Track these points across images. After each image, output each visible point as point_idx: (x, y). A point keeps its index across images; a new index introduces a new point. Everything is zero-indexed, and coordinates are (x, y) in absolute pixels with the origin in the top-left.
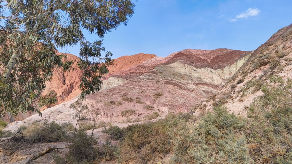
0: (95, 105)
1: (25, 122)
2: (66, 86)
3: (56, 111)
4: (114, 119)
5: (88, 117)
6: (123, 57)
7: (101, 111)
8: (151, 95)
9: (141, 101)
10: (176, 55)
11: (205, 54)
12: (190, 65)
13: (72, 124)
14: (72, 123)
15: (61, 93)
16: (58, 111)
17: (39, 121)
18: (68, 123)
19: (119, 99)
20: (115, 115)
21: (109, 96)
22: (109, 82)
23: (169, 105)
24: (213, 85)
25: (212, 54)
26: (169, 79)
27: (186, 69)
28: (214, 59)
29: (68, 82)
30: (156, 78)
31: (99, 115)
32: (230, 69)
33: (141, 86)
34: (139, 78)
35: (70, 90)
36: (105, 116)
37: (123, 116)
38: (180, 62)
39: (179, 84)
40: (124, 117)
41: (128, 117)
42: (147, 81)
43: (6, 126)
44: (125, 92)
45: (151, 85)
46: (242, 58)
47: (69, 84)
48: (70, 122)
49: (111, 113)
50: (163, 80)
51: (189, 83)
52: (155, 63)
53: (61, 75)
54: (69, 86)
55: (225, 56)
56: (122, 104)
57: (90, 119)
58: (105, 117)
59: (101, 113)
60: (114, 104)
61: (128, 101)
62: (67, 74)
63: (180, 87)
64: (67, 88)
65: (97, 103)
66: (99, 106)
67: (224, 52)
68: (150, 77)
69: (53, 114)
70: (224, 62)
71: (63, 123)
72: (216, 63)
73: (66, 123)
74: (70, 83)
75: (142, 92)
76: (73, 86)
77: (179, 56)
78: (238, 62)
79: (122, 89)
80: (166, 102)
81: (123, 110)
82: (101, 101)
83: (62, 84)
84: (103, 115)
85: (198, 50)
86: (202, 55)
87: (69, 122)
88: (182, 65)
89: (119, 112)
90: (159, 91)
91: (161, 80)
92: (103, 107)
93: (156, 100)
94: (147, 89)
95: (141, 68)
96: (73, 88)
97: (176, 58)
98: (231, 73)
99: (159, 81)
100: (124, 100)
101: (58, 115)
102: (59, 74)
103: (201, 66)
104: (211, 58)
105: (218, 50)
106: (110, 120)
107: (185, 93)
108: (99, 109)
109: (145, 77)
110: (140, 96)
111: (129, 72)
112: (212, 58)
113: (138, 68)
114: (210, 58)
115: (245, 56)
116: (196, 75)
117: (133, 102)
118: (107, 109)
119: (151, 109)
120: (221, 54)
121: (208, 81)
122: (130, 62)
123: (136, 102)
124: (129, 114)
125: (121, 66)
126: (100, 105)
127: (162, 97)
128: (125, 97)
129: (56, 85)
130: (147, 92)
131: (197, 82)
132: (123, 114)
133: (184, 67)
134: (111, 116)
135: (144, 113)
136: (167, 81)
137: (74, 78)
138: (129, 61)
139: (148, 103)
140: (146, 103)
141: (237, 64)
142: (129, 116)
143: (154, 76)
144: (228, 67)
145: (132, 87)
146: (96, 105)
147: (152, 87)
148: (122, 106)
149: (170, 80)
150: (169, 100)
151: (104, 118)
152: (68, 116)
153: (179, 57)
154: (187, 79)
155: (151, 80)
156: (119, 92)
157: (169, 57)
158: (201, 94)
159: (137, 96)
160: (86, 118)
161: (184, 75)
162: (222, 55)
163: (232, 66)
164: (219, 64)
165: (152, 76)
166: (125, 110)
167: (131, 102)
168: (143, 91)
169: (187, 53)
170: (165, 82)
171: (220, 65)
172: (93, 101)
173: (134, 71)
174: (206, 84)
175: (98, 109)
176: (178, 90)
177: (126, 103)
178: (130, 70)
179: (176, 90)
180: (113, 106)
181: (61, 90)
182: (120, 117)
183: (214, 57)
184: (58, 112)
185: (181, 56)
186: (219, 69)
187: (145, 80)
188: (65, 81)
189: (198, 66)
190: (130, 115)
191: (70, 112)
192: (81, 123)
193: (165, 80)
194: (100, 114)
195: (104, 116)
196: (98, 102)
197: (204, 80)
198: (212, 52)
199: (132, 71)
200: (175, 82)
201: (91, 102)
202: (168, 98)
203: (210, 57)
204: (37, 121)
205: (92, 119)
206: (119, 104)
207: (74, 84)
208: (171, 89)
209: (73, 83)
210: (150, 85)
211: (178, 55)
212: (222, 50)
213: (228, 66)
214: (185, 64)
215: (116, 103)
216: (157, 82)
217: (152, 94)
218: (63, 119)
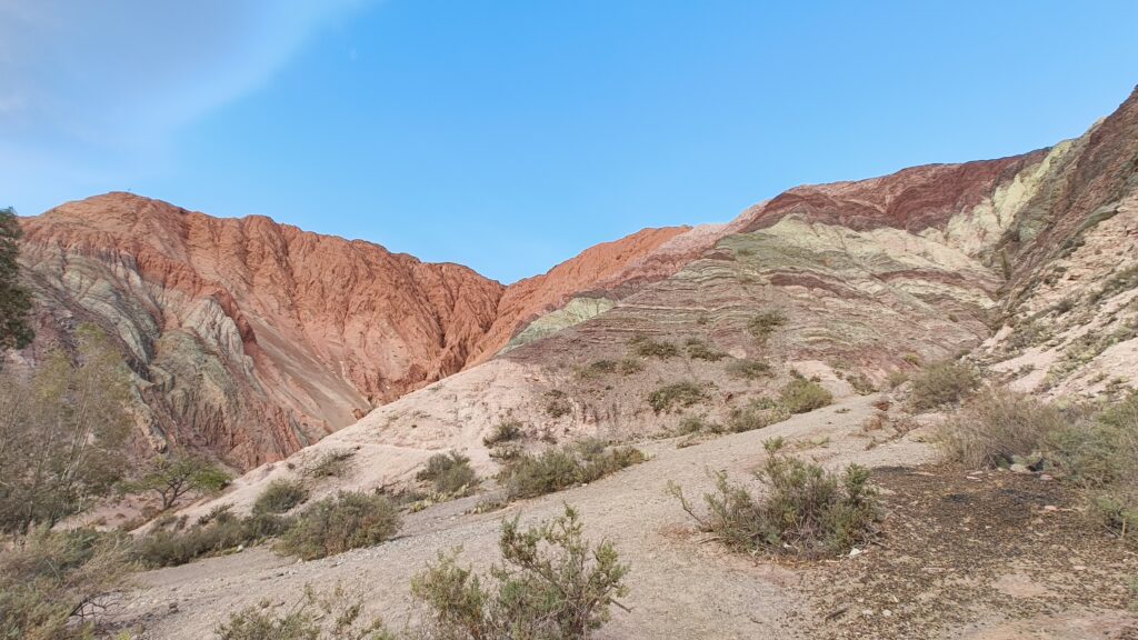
0: (542, 379)
1: (291, 467)
2: (447, 349)
3: (405, 413)
4: (626, 426)
5: (525, 428)
6: (595, 248)
7: (571, 400)
8: (737, 325)
9: (709, 349)
10: (770, 203)
11: (862, 191)
12: (832, 224)
13: (467, 460)
14: (467, 454)
15: (438, 371)
16: (411, 412)
17: (343, 458)
18: (449, 456)
19: (625, 353)
20: (625, 409)
21: (585, 346)
22: (569, 314)
23: (828, 352)
24: (942, 275)
25: (888, 187)
26: (784, 267)
27: (822, 236)
28: (898, 201)
29: (451, 339)
30: (736, 270)
31: (564, 417)
32: (976, 220)
33: (690, 302)
34: (676, 279)
35: (460, 359)
36: (589, 418)
37: (657, 410)
38: (794, 218)
39: (827, 282)
40: (663, 414)
41: (680, 412)
42: (704, 285)
43: (225, 485)
44: (640, 326)
45: (729, 294)
46: (1012, 178)
47: (455, 343)
48: (459, 451)
49: (610, 406)
50: (762, 274)
51: (853, 278)
52: (701, 244)
53: (433, 321)
54: (456, 350)
55: (939, 187)
56: (640, 369)
57: (535, 432)
58: (590, 422)
59: (573, 409)
60: (613, 370)
61: (661, 356)
62: (448, 317)
63: (834, 291)
64: (452, 355)
65: (549, 373)
66: (557, 384)
67: (930, 174)
68: (714, 272)
69: (394, 424)
70: (939, 204)
71: (431, 458)
72: (909, 212)
73: (444, 457)
74: (458, 339)
75: (702, 322)
76: (465, 348)
77: (783, 204)
78: (998, 193)
79: (627, 320)
80: (812, 343)
81: (653, 388)
82: (562, 366)
83: (436, 347)
84: (579, 415)
85: (836, 183)
86: (853, 195)
87: (453, 454)
88: (805, 228)
89: (638, 399)
90: (765, 310)
91: (756, 274)
92: (575, 384)
93: (765, 340)
94: (714, 309)
95: (659, 264)
96: (466, 352)
97: (773, 213)
98: (985, 233)
99: (750, 280)
100: (644, 352)
101: (414, 426)
102: (427, 320)
103: (871, 222)
104: (887, 201)
105: (906, 172)
106: (613, 432)
107: (860, 306)
108: (560, 393)
109: (696, 274)
110: (698, 333)
111: (623, 280)
112: (889, 199)
113: (650, 263)
114: (882, 202)
115: (1024, 171)
116: (869, 250)
117: (680, 359)
118: (591, 391)
119: (761, 373)
120: (919, 183)
121: (921, 263)
122: (618, 259)
123: (693, 357)
124: (683, 402)
125: (592, 276)
126: (559, 380)
127: (786, 328)
128: (643, 343)
129: (422, 350)
130: (720, 318)
131: (879, 270)
132: (658, 403)
133: (812, 232)
134: (612, 416)
135: (738, 390)
136: (779, 277)
137: (467, 325)
138: (615, 256)
139: (739, 354)
140: (731, 353)
141: (993, 204)
142: (685, 410)
143: (727, 267)
144: (963, 216)
145: (660, 307)
146: (548, 379)
147: (731, 299)
148: (643, 374)
149: (787, 272)
150: (820, 335)
151: (585, 426)
152: (451, 428)
153: (783, 207)
154: (841, 264)
155: (720, 280)
156: (620, 331)
157: (740, 220)
158: (916, 308)
159: (689, 336)
160: (517, 430)
161: (824, 253)
162: (923, 186)
163: (978, 209)
164: (922, 214)
165: (718, 266)
166: (658, 387)
167: (673, 358)
168: (705, 317)
169: (807, 193)
170: (772, 279)
171: (928, 217)
172: (536, 368)
173: (641, 274)
174: (917, 273)
175: (558, 394)
176: (832, 299)
177: (656, 363)
178: (626, 274)
179: (824, 299)
180: (610, 379)
181: (437, 363)
182: (650, 415)
183: (898, 194)
184: (415, 415)
185: (788, 204)
186: (930, 229)
187: (700, 283)
188: (443, 335)
189: (857, 224)
190: (687, 405)
191: (456, 412)
192: (502, 453)
193: (771, 272)
194: (568, 411)
195: (585, 419)
196: (553, 371)
197: (903, 260)
198: (884, 181)
199: (633, 275)
200: (808, 274)
201: (528, 372)
202: (809, 330)
203: (884, 199)
204: (336, 458)
205: (541, 434)
206: (630, 368)
207: (469, 343)
208: (801, 298)
209: (466, 340)
210: (723, 295)
211: (780, 203)
212: (921, 170)
213: (962, 214)
214: (811, 223)
215: (618, 367)
216: (743, 282)
217: (740, 322)
218: (431, 443)
